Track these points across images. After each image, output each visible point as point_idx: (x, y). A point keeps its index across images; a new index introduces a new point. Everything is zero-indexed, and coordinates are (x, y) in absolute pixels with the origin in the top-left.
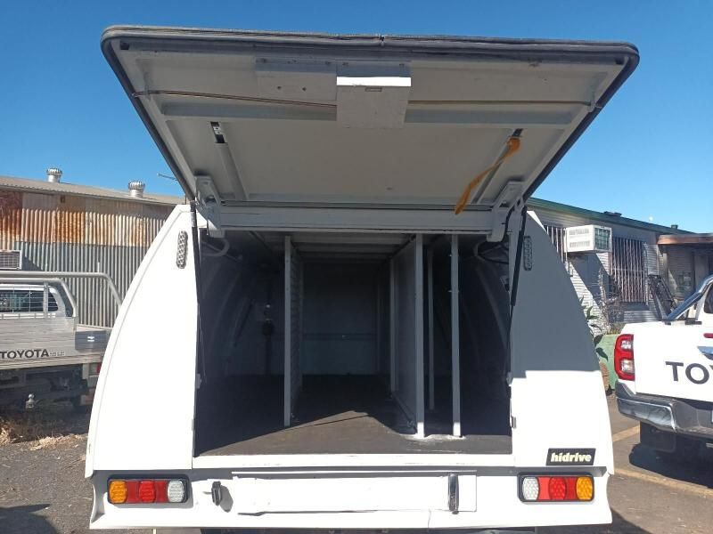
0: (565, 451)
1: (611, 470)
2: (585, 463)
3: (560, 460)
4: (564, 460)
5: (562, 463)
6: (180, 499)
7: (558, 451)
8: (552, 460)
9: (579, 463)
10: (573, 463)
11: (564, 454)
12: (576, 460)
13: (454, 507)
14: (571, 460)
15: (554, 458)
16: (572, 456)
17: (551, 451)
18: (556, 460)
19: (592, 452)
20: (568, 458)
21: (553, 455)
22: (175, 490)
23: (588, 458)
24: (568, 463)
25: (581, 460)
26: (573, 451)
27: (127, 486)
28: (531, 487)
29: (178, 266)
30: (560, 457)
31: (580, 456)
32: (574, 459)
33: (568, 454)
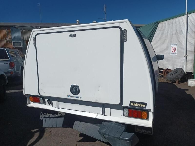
0: (136, 103)
3: (134, 105)
4: (135, 105)
5: (135, 106)
6: (43, 102)
7: (133, 102)
8: (131, 105)
9: (141, 107)
12: (140, 106)
14: (138, 106)
15: (132, 104)
16: (138, 105)
17: (131, 102)
18: (133, 105)
19: (146, 104)
20: (136, 105)
21: (132, 103)
22: (41, 100)
23: (144, 106)
25: (142, 106)
26: (139, 103)
27: (33, 98)
28: (126, 112)
30: (134, 104)
31: (141, 105)
32: (139, 105)
33: (137, 104)
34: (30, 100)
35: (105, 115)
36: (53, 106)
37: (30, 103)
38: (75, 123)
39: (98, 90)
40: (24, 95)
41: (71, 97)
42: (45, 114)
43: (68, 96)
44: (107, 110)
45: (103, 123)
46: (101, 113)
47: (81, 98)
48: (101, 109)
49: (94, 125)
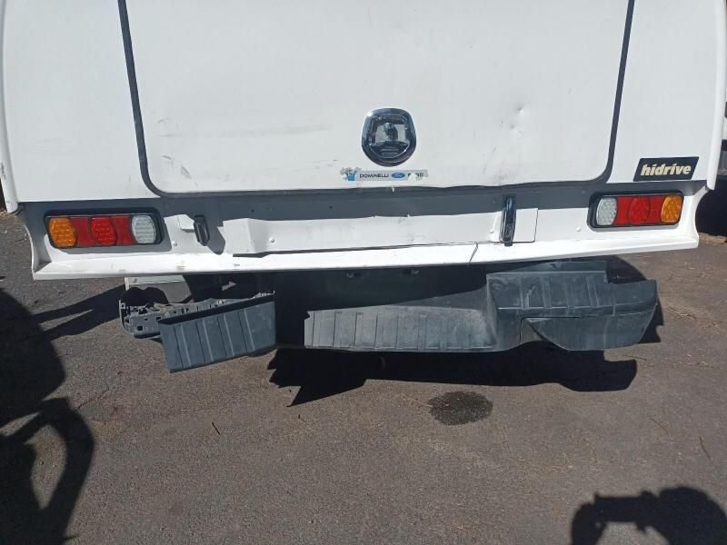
0: (659, 162)
1: (711, 185)
2: (682, 176)
3: (652, 174)
4: (657, 173)
5: (655, 177)
6: (152, 239)
7: (651, 162)
8: (642, 174)
9: (675, 177)
10: (668, 177)
11: (659, 165)
12: (672, 173)
13: (507, 240)
14: (665, 173)
15: (646, 170)
16: (667, 169)
17: (642, 162)
18: (647, 174)
20: (662, 170)
21: (645, 168)
22: (142, 227)
23: (686, 169)
24: (662, 177)
25: (678, 172)
26: (669, 162)
27: (73, 224)
28: (607, 209)
30: (653, 169)
31: (678, 167)
32: (669, 171)
33: (663, 166)
34: (54, 238)
35: (509, 244)
36: (219, 252)
37: (49, 262)
38: (307, 321)
39: (512, 127)
40: (11, 207)
41: (365, 176)
42: (145, 311)
43: (350, 175)
44: (523, 215)
45: (487, 279)
46: (496, 236)
47: (420, 175)
48: (497, 217)
49: (410, 305)
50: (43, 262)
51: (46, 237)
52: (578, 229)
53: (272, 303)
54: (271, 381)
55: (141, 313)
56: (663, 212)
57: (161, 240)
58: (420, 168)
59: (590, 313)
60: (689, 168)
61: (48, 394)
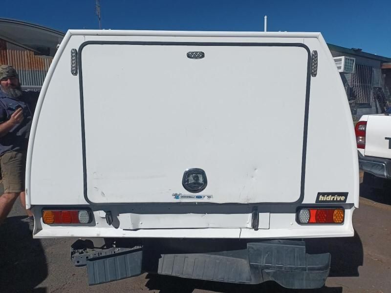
0: (328, 194)
1: (357, 205)
2: (340, 201)
3: (325, 200)
5: (326, 201)
6: (87, 221)
7: (324, 194)
8: (320, 199)
9: (337, 201)
10: (333, 201)
11: (328, 196)
12: (335, 199)
13: (255, 226)
14: (332, 200)
15: (321, 198)
16: (333, 197)
17: (319, 194)
18: (322, 200)
19: (345, 195)
20: (330, 198)
21: (321, 197)
22: (83, 215)
23: (343, 198)
24: (330, 201)
25: (338, 199)
26: (333, 194)
27: (54, 213)
28: (304, 214)
29: (73, 74)
30: (325, 198)
31: (338, 197)
32: (334, 199)
33: (330, 196)
34: (45, 220)
35: (257, 229)
36: (117, 228)
37: (42, 229)
38: (160, 260)
39: (253, 177)
40: (28, 207)
41: (184, 197)
42: (82, 253)
43: (176, 196)
44: (263, 217)
45: (248, 245)
46: (250, 225)
47: (209, 197)
48: (249, 216)
49: (212, 254)
50: (39, 229)
51: (41, 219)
52: (291, 223)
53: (141, 252)
54: (146, 286)
55: (80, 253)
56: (334, 217)
57: (91, 222)
58: (209, 194)
59: (294, 269)
60: (344, 198)
61: (37, 285)
